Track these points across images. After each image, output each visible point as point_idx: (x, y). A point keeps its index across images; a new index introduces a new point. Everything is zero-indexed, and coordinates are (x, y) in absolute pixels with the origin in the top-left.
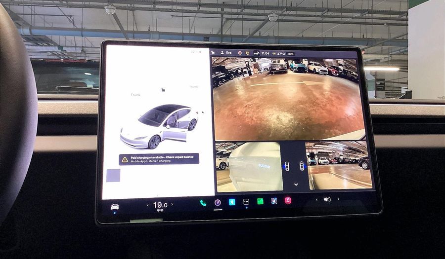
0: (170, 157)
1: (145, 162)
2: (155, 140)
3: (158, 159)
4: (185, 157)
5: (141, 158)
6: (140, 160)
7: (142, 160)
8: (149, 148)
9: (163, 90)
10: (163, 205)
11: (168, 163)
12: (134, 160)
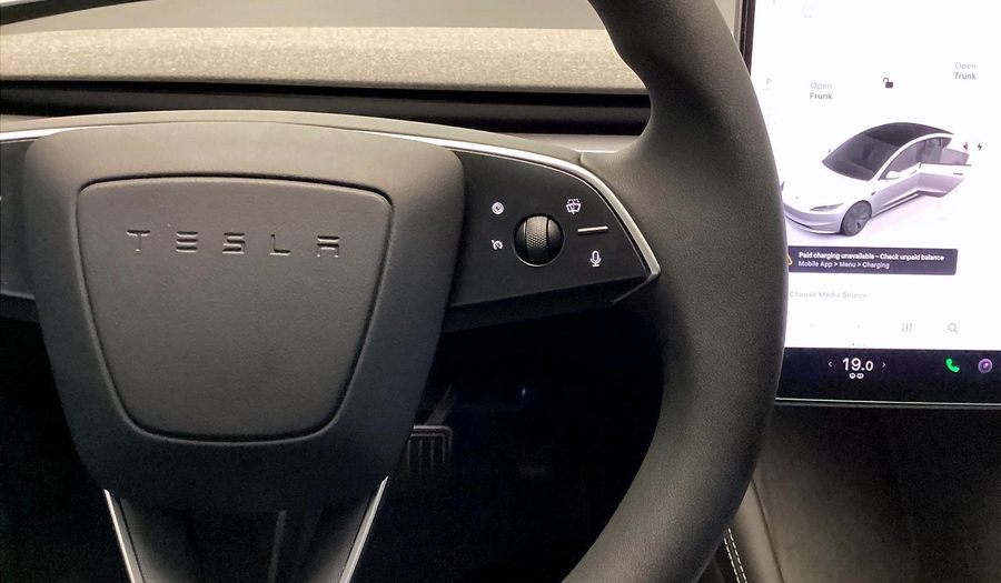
0: (890, 257)
1: (830, 265)
2: (859, 215)
3: (861, 261)
4: (923, 258)
5: (823, 256)
6: (819, 260)
7: (825, 260)
8: (843, 232)
9: (889, 85)
10: (863, 365)
11: (883, 271)
12: (806, 260)
